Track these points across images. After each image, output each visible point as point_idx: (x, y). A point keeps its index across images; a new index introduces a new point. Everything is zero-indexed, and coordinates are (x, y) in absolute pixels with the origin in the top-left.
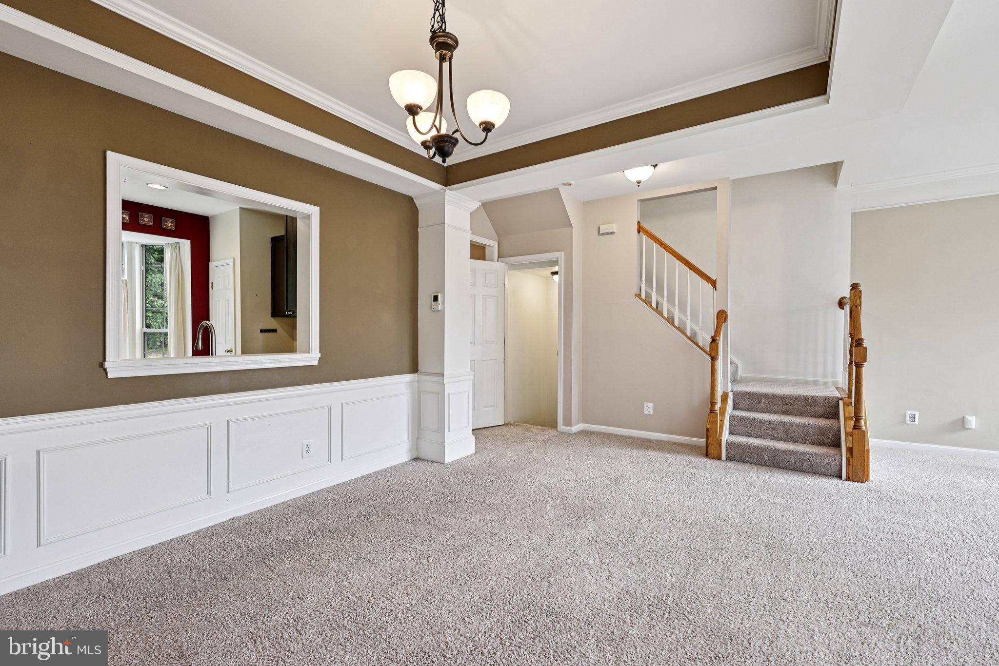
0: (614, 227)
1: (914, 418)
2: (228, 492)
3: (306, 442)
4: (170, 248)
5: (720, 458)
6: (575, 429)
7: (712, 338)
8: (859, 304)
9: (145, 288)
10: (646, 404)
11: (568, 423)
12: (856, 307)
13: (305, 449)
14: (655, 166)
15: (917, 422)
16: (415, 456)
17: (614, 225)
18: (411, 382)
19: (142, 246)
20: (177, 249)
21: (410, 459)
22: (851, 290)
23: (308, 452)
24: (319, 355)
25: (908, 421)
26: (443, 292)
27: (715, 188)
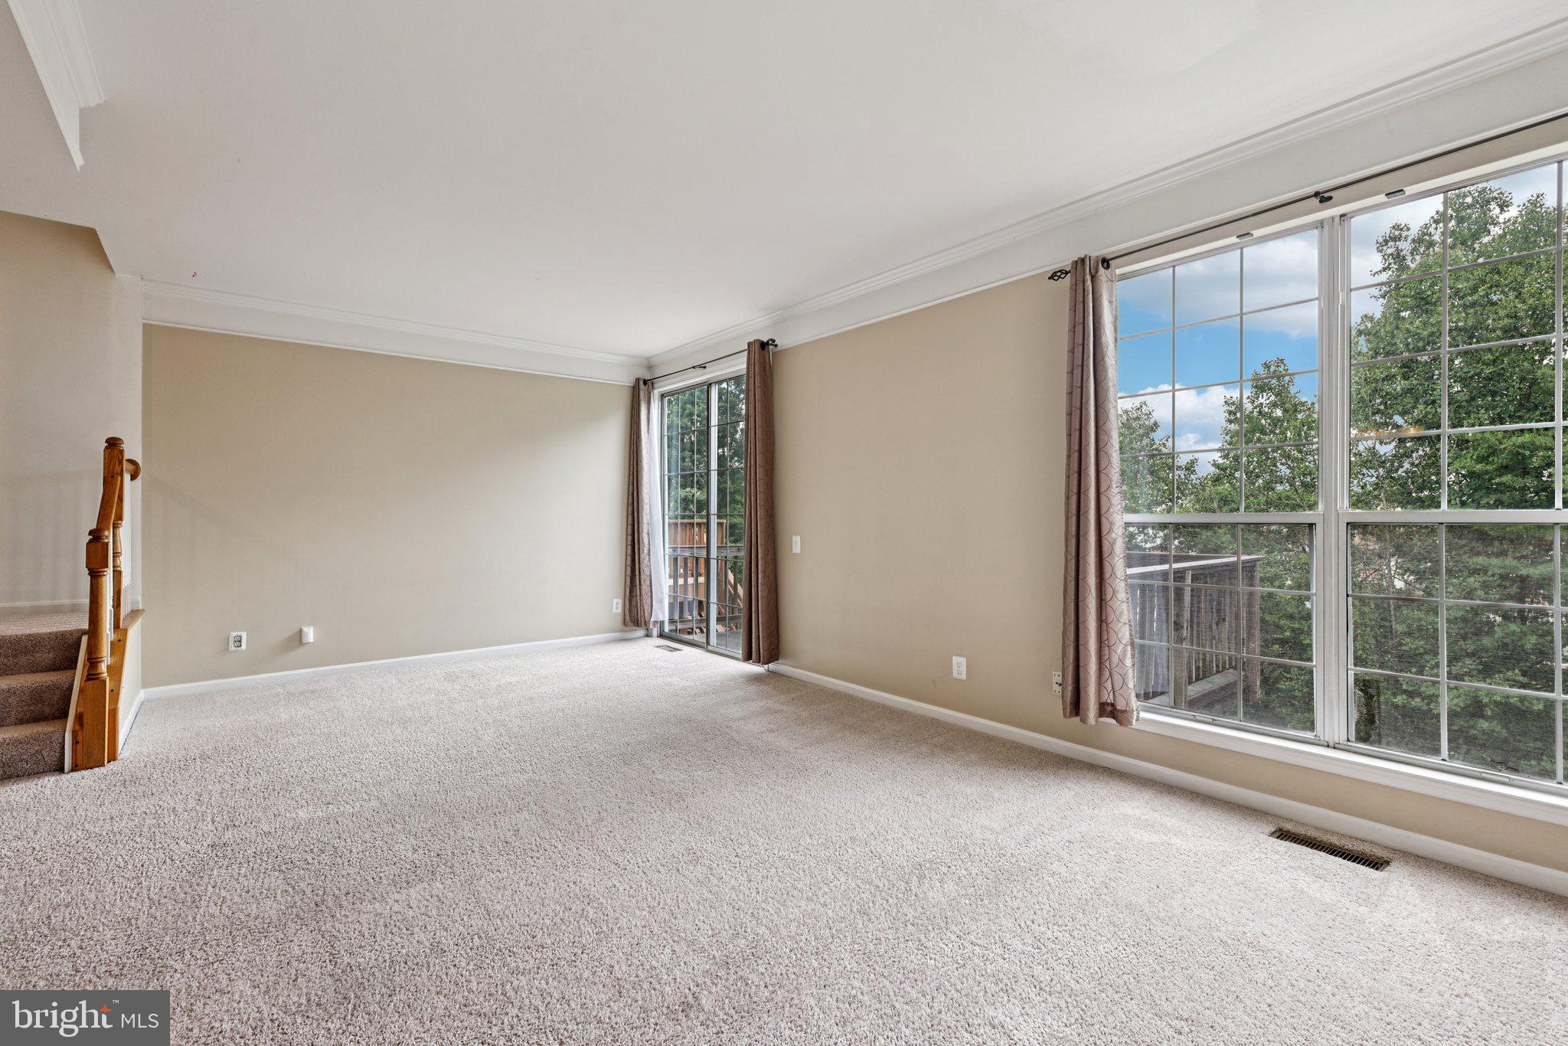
1: (240, 641)
8: (119, 471)
12: (113, 477)
15: (244, 646)
22: (106, 448)
25: (232, 648)
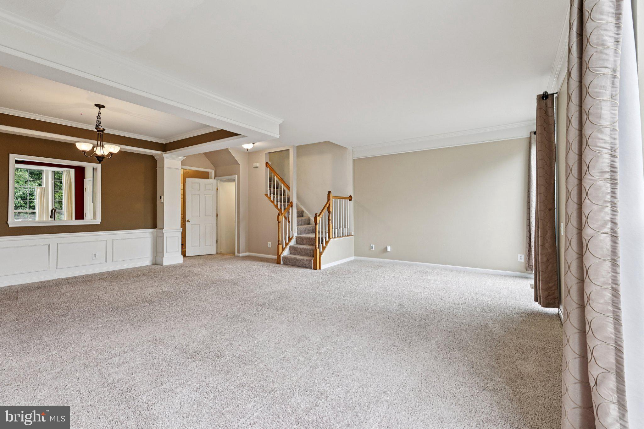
0: (258, 165)
1: (373, 247)
2: (57, 269)
3: (94, 254)
4: (65, 173)
5: (280, 263)
6: (241, 255)
7: (278, 213)
8: (329, 199)
9: (54, 191)
10: (269, 243)
11: (239, 252)
12: (328, 201)
13: (93, 256)
14: (254, 144)
15: (374, 249)
16: (155, 263)
17: (257, 163)
18: (152, 232)
19: (53, 171)
20: (69, 173)
21: (151, 264)
23: (95, 257)
24: (101, 220)
25: (371, 249)
26: (163, 195)
27: (289, 150)
